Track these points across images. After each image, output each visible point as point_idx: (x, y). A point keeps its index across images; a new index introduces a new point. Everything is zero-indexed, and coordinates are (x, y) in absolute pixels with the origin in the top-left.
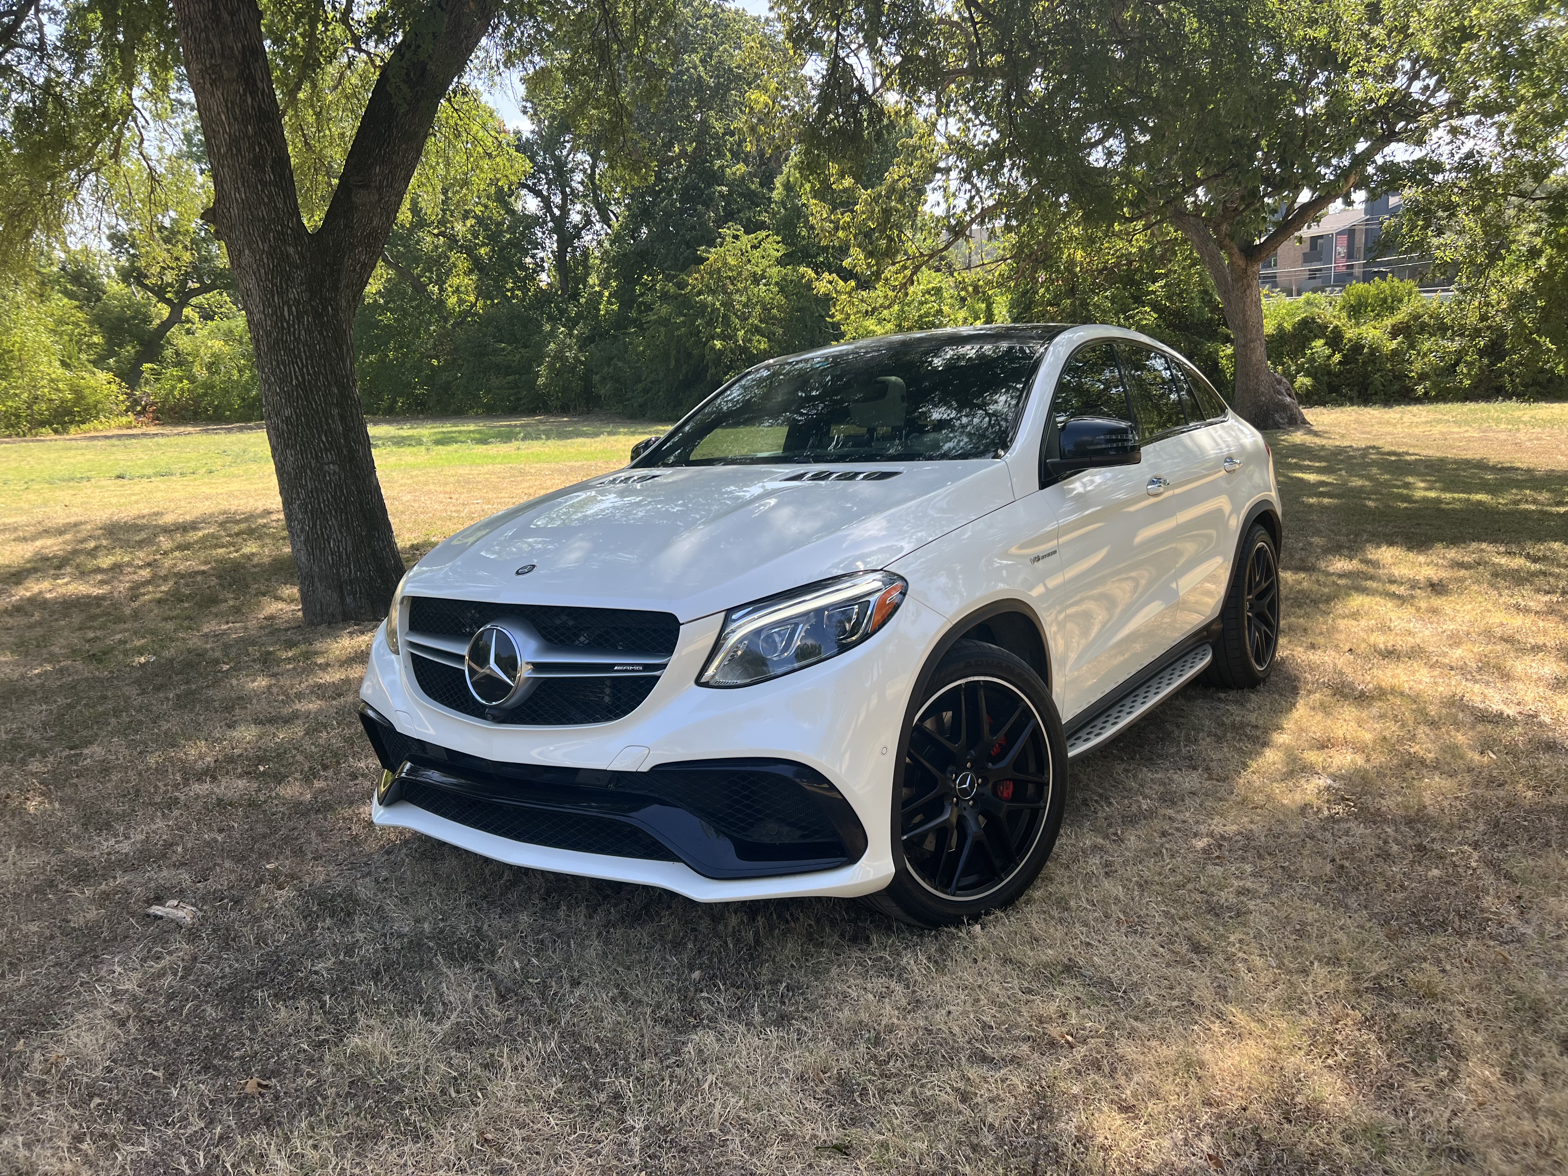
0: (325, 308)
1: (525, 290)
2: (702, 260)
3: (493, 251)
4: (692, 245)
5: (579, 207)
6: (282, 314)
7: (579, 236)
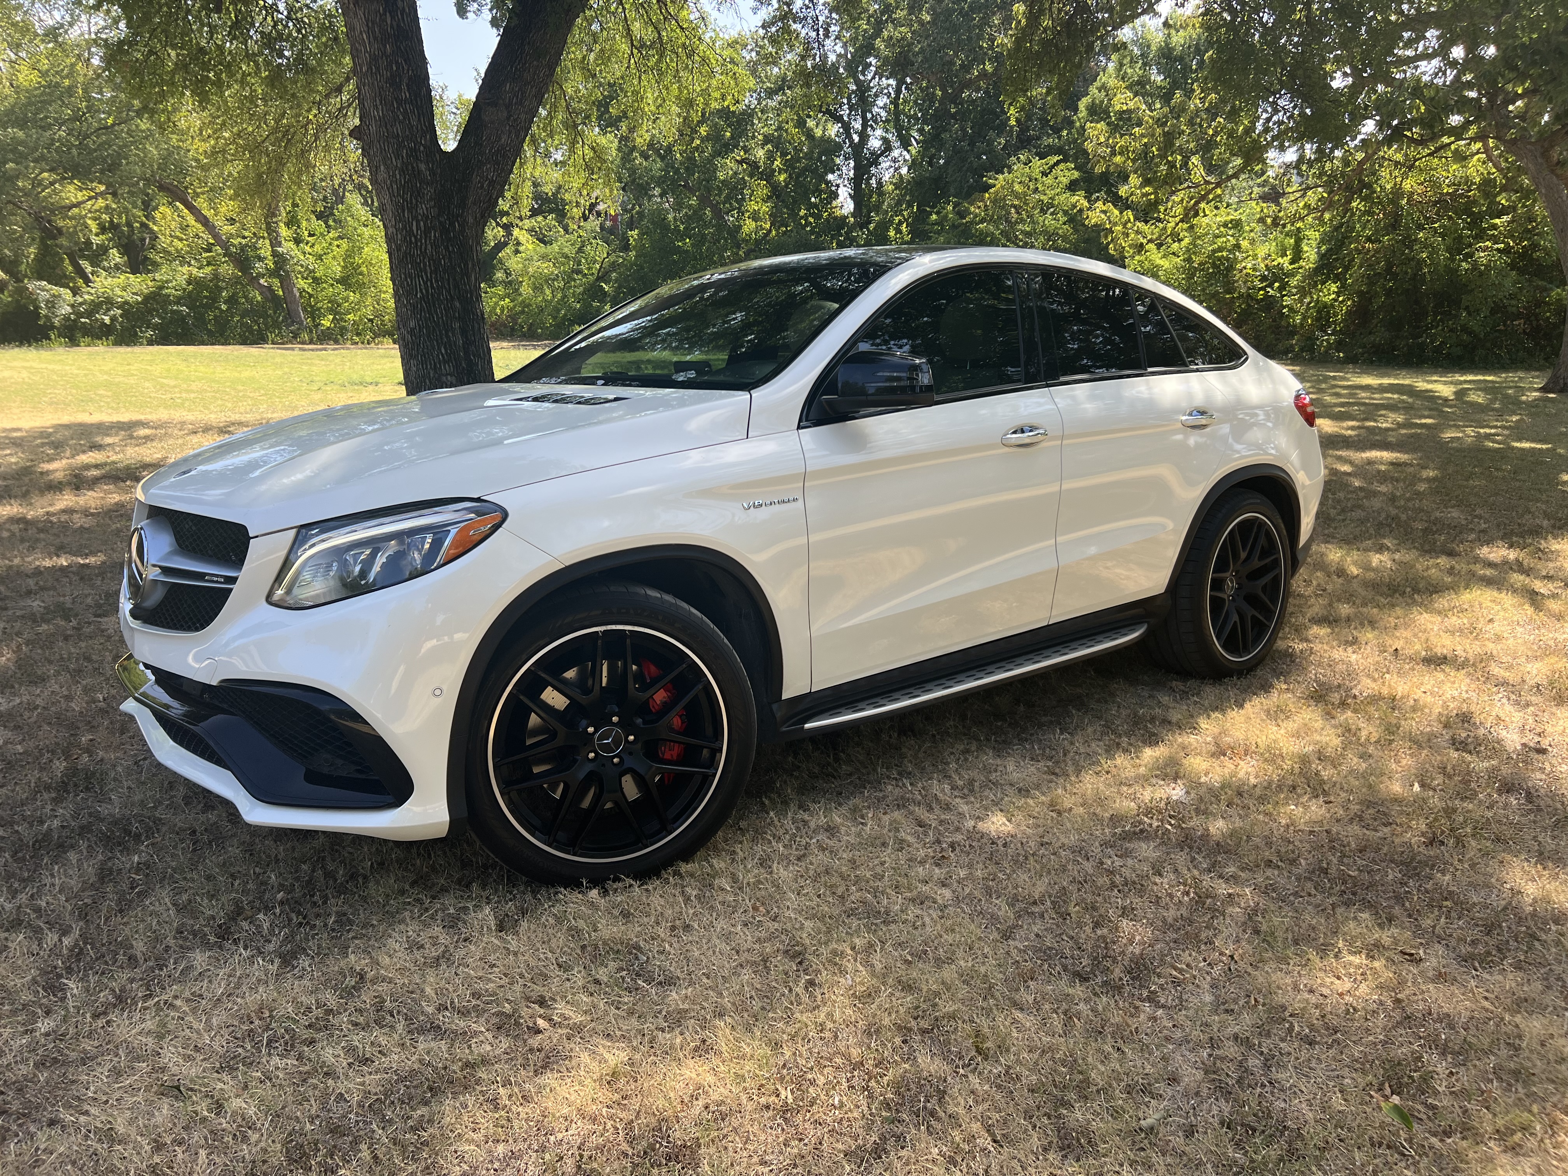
0: (452, 224)
1: (818, 217)
2: (987, 187)
3: (790, 176)
4: (980, 171)
5: (879, 132)
6: (411, 228)
7: (876, 163)
